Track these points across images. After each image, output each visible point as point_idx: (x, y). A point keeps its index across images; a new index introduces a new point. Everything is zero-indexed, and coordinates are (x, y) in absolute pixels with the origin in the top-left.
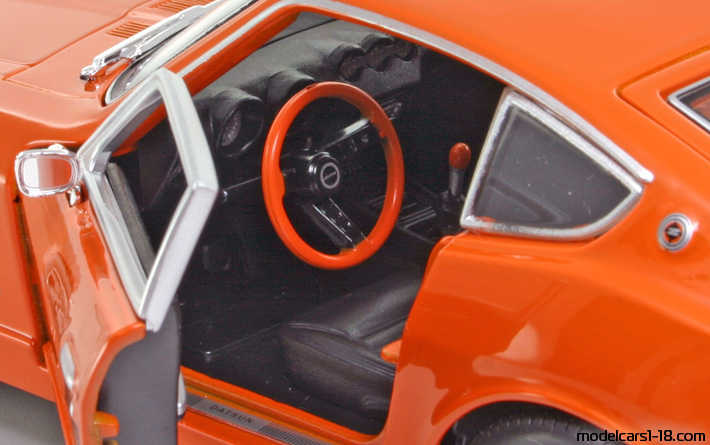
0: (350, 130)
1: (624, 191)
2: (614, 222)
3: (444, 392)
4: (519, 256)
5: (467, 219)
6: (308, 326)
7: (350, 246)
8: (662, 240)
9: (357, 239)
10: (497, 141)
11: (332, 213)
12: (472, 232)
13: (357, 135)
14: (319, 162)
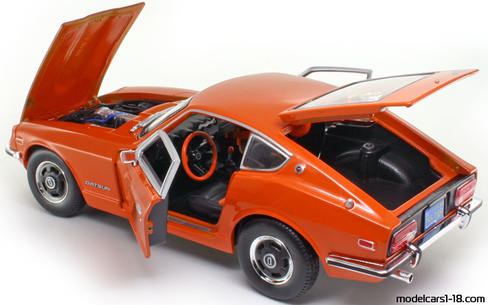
0: (202, 144)
1: (285, 159)
2: (282, 167)
3: (237, 212)
4: (255, 176)
5: (242, 167)
6: (195, 196)
7: (204, 174)
8: (295, 171)
9: (206, 173)
10: (249, 146)
11: (199, 166)
12: (243, 170)
13: (204, 145)
14: (195, 153)
